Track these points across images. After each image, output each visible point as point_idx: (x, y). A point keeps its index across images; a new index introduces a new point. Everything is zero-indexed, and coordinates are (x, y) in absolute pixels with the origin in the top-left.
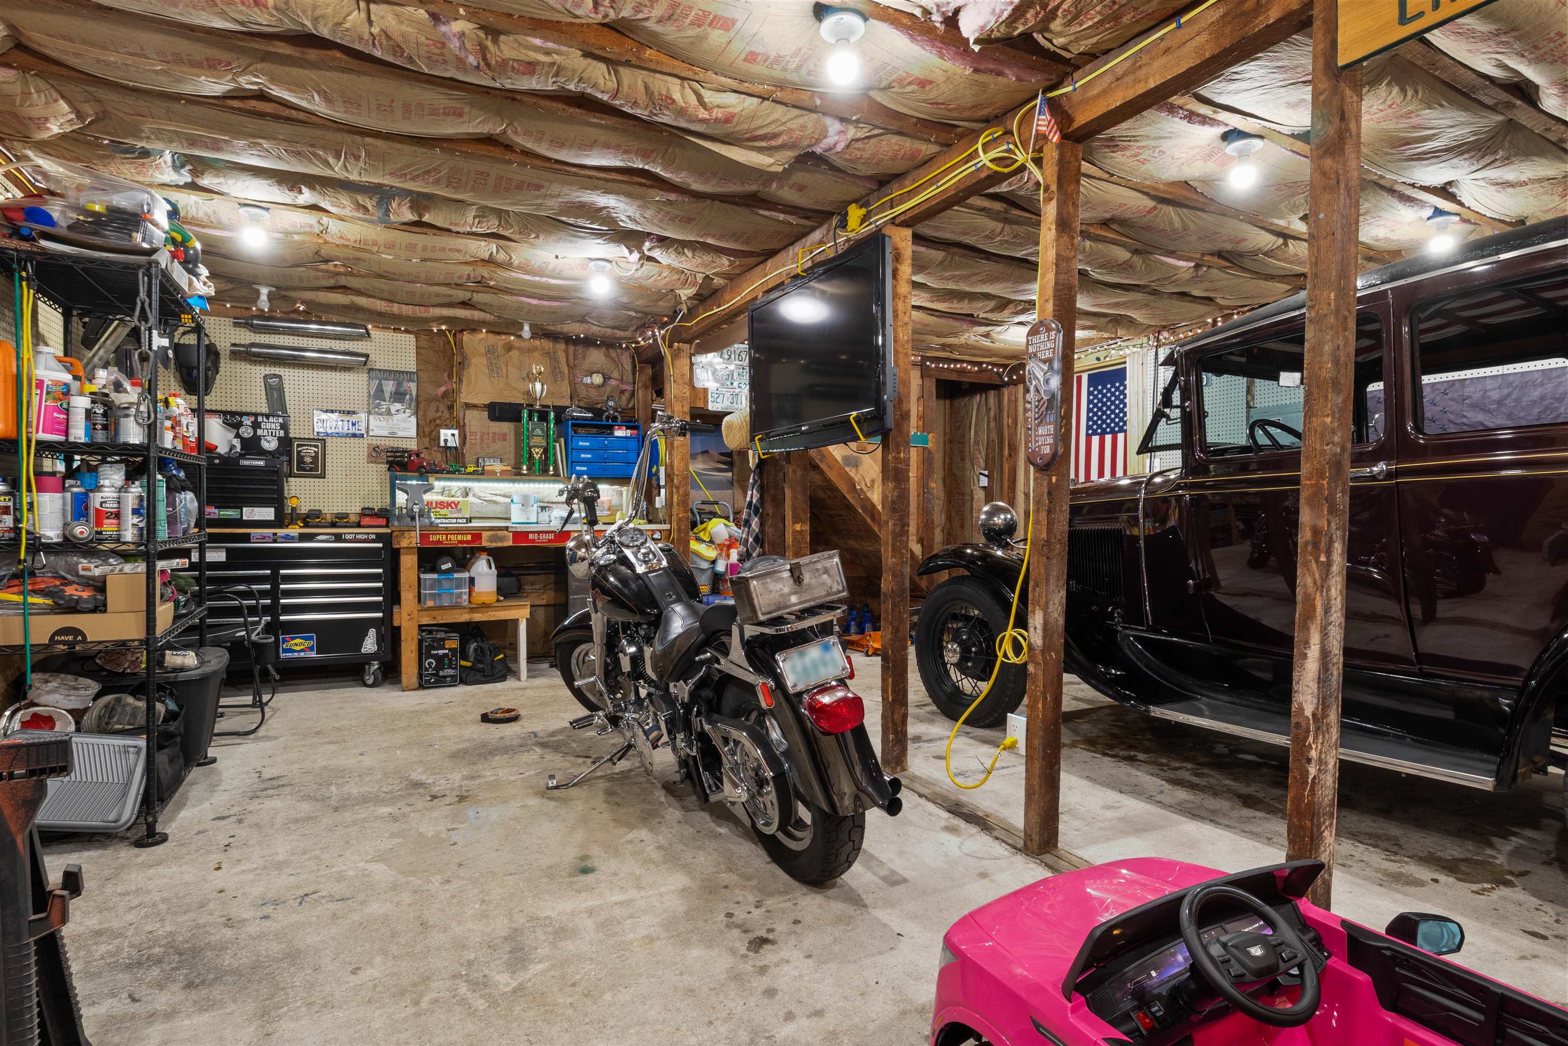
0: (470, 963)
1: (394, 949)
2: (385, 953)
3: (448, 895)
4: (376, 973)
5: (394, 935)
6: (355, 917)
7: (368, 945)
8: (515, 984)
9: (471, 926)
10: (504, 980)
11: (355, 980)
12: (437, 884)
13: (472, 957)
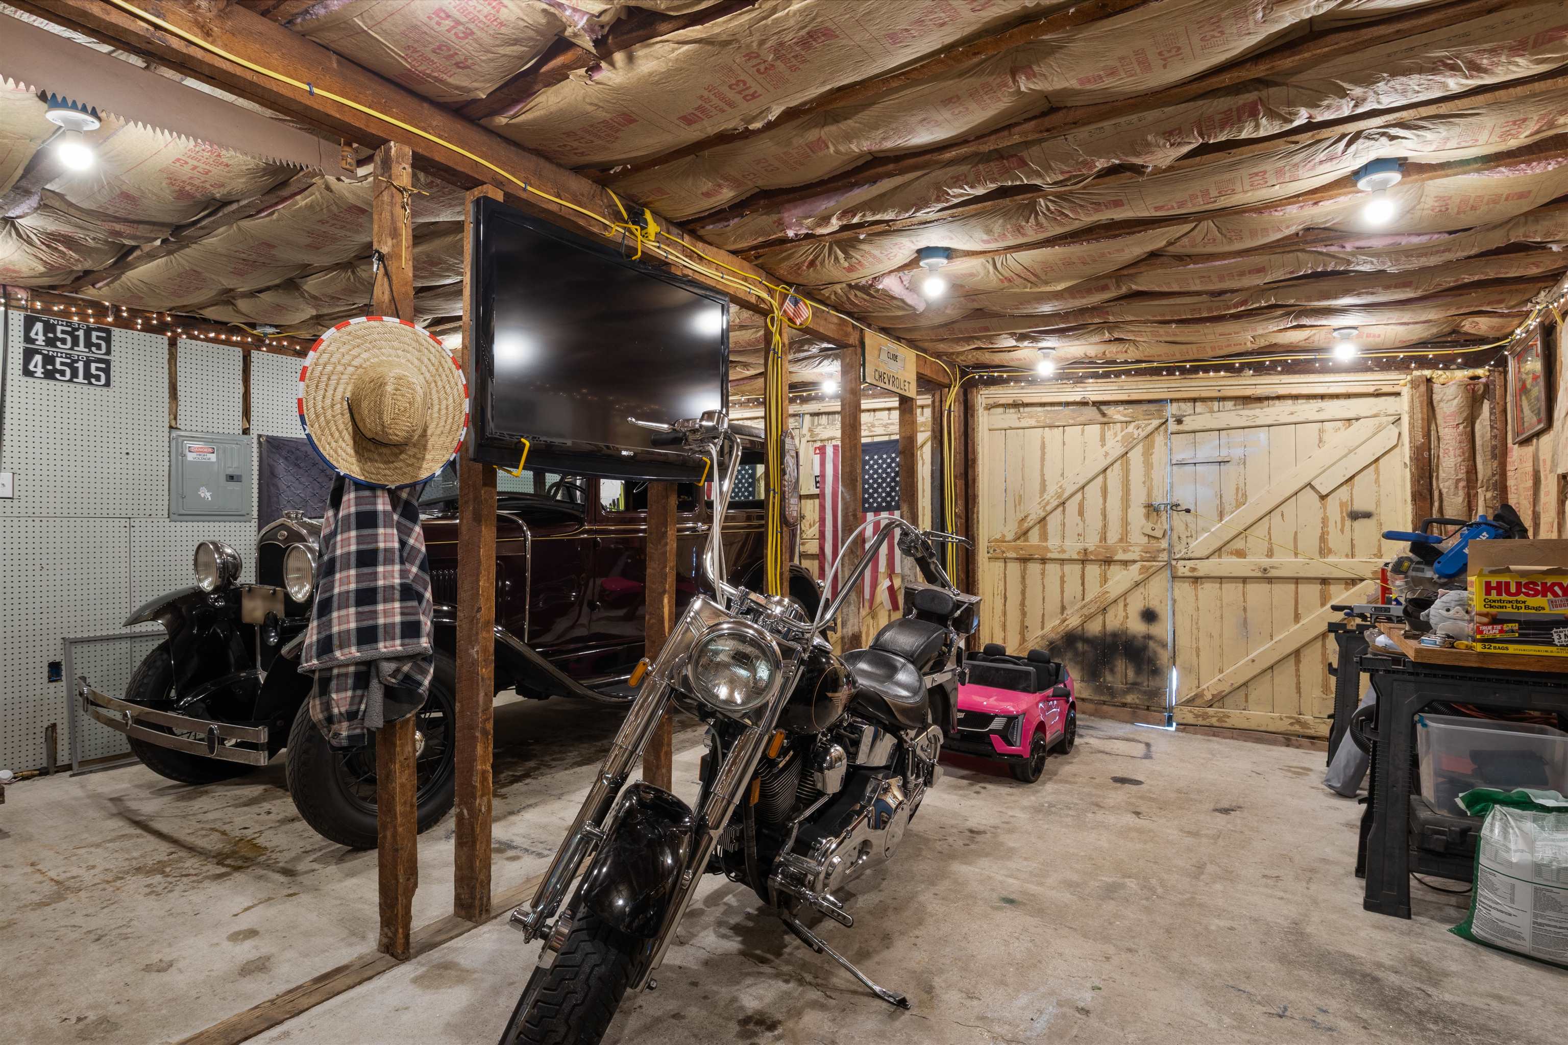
0: (1147, 899)
1: (1198, 928)
2: (1206, 928)
3: (1137, 940)
4: (1217, 921)
5: (1197, 936)
6: (1229, 966)
7: (1220, 940)
8: (1127, 880)
9: (1132, 916)
10: (1131, 884)
11: (1234, 924)
12: (1141, 953)
13: (1144, 902)
